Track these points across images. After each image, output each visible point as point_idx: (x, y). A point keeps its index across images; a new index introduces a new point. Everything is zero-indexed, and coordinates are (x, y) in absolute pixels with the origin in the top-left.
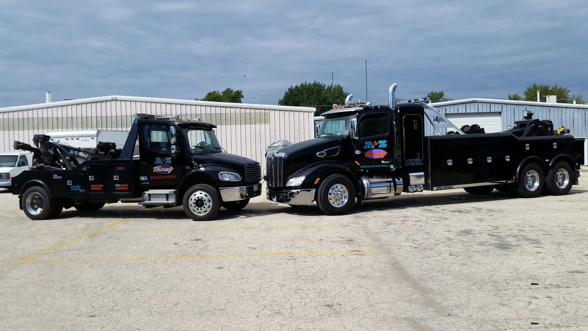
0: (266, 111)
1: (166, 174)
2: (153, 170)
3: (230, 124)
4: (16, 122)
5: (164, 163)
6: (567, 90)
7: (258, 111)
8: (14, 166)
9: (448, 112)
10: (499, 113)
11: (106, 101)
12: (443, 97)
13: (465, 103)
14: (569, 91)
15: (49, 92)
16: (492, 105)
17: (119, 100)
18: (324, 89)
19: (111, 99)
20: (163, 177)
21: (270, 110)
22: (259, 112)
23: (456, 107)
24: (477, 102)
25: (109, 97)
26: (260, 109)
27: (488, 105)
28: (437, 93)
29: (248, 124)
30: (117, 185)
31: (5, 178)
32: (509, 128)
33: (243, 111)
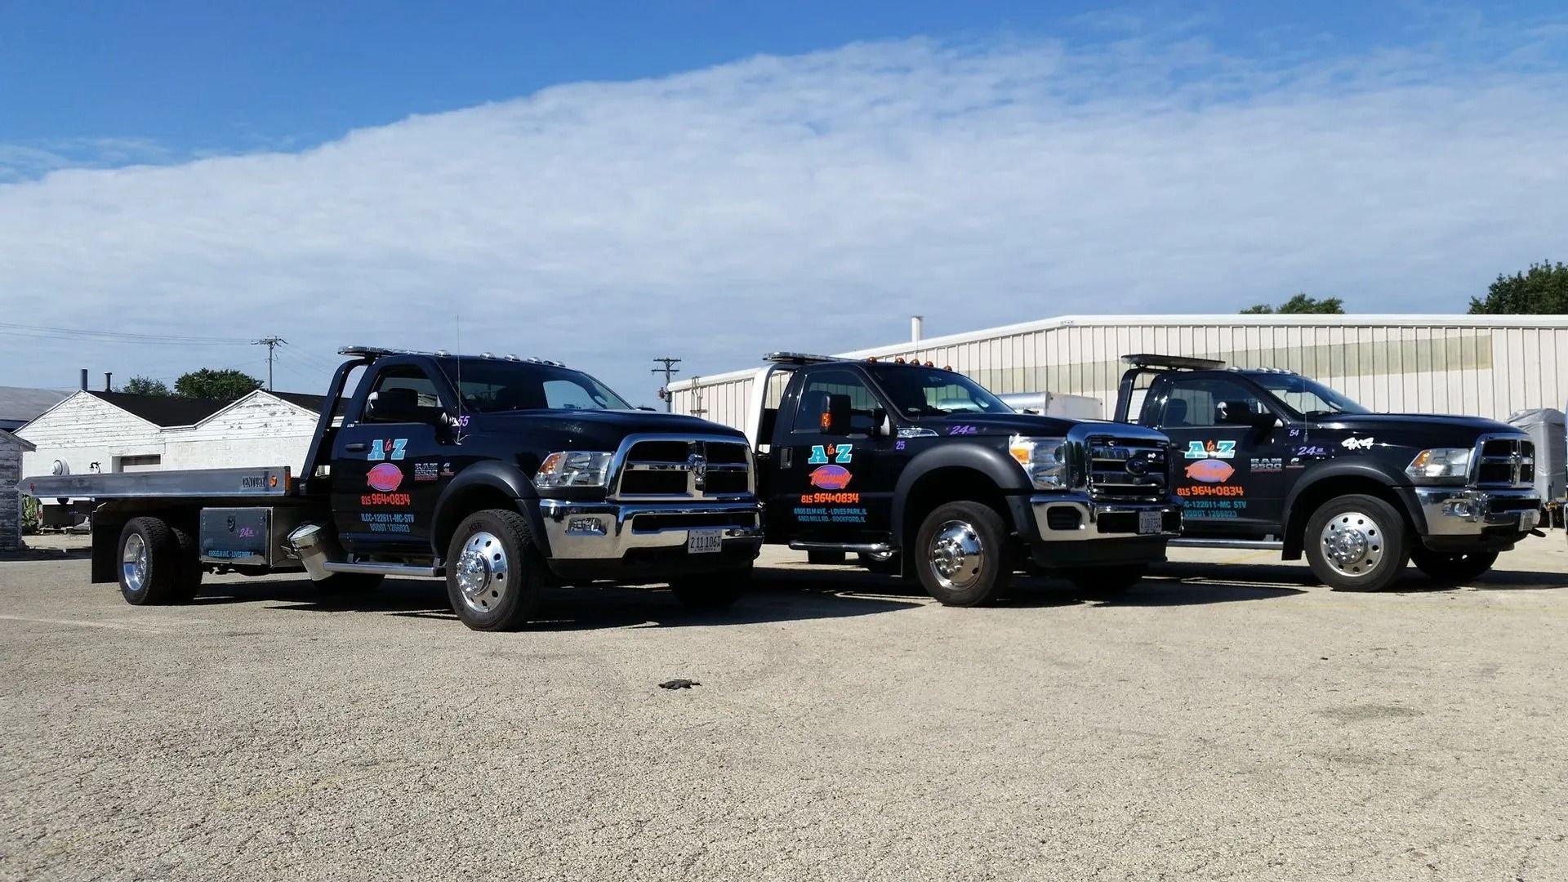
0: (1481, 333)
3: (1371, 371)
7: (1452, 334)
11: (1047, 330)
17: (1076, 327)
19: (1059, 325)
21: (1493, 328)
22: (1474, 334)
25: (1055, 321)
26: (1462, 327)
29: (1427, 370)
33: (1409, 335)
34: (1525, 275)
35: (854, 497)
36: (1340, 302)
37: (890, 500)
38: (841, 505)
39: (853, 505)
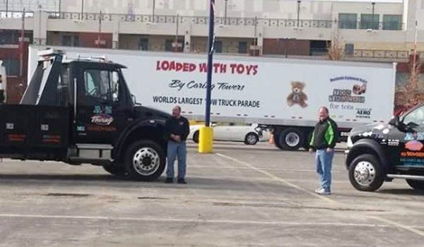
1: (105, 125)
2: (91, 119)
5: (104, 112)
20: (103, 129)
30: (45, 136)
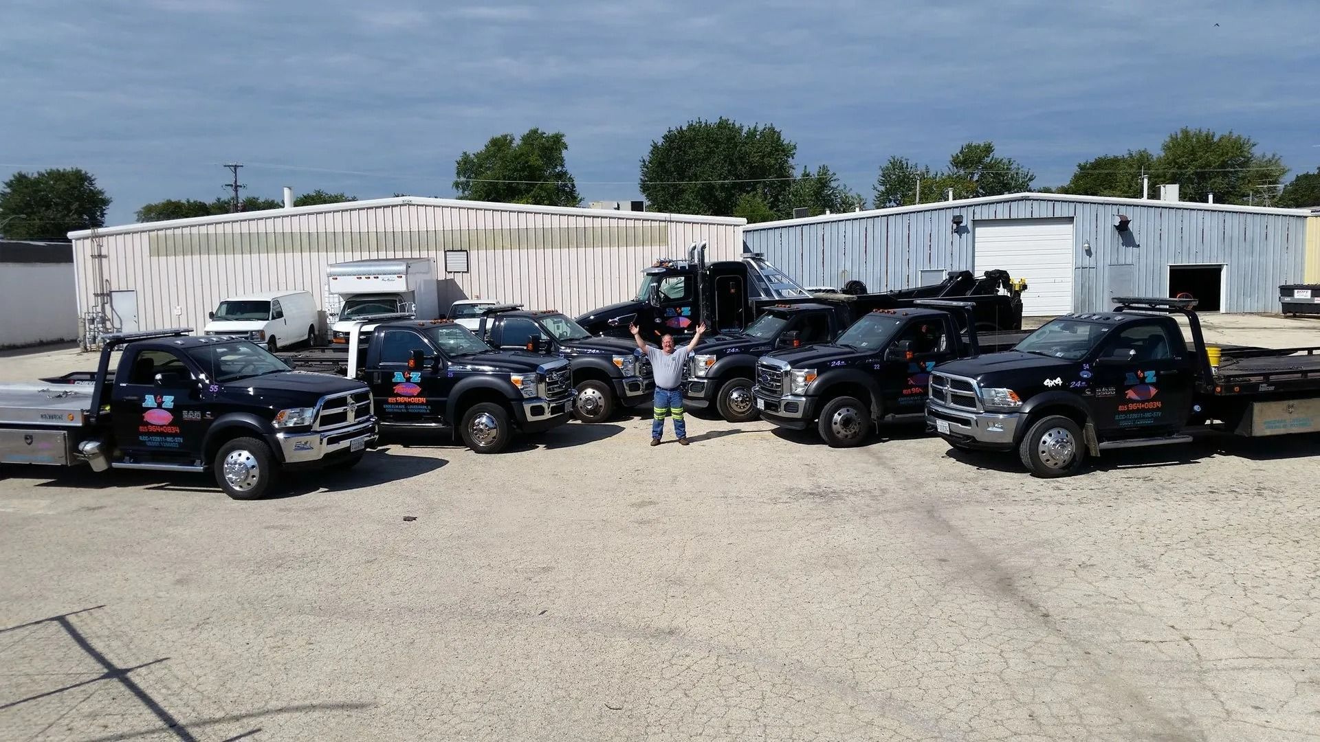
4: (237, 239)
6: (1252, 141)
7: (647, 224)
8: (268, 319)
9: (977, 217)
10: (1070, 220)
11: (393, 206)
12: (991, 155)
13: (1008, 201)
14: (1254, 145)
15: (290, 188)
16: (1058, 205)
17: (414, 205)
18: (740, 135)
19: (401, 203)
21: (668, 221)
23: (993, 207)
24: (1030, 200)
25: (398, 200)
26: (652, 220)
27: (1051, 204)
28: (979, 146)
31: (257, 338)
32: (1087, 245)
34: (685, 128)
35: (423, 400)
36: (563, 136)
37: (446, 401)
38: (414, 404)
39: (422, 404)
